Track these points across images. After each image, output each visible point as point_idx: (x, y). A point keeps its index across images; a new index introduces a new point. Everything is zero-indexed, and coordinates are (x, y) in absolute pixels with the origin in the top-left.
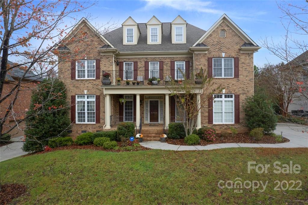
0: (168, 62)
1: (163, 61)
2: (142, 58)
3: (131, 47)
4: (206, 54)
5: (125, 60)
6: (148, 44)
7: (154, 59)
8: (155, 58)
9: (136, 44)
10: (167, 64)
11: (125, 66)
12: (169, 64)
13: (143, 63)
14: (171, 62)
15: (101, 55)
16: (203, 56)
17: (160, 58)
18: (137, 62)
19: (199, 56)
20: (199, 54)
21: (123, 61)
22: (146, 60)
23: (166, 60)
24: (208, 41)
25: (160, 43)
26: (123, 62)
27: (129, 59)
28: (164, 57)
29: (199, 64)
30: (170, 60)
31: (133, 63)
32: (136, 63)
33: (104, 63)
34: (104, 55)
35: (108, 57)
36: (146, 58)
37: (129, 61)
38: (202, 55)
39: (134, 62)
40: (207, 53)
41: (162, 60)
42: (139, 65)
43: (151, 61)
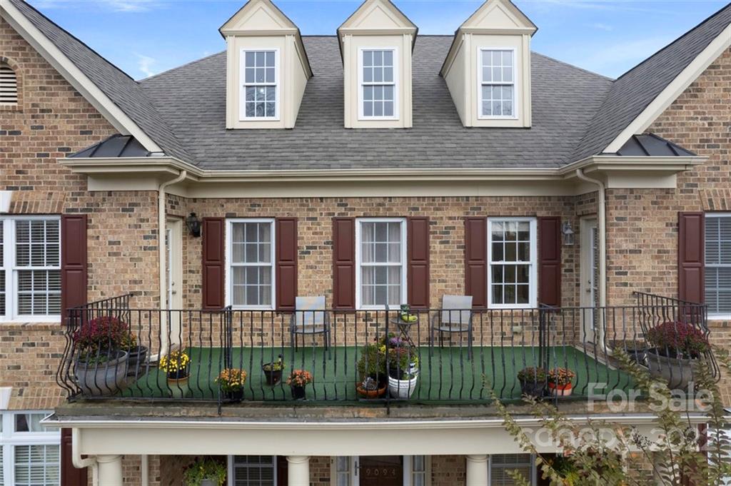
0: (450, 223)
1: (426, 219)
2: (321, 199)
3: (263, 139)
4: (668, 191)
5: (231, 208)
6: (347, 125)
7: (380, 205)
8: (387, 202)
9: (291, 124)
10: (447, 230)
11: (235, 239)
12: (458, 235)
13: (326, 226)
14: (468, 222)
15: (93, 193)
16: (654, 203)
17: (413, 203)
18: (294, 220)
19: (631, 201)
20: (632, 190)
21: (221, 214)
22: (338, 211)
23: (439, 214)
24: (683, 124)
25: (409, 124)
26: (221, 221)
27: (254, 204)
28: (433, 198)
29: (631, 246)
30: (462, 214)
31: (273, 222)
32: (287, 229)
33: (111, 238)
34: (110, 193)
35: (128, 200)
36: (342, 202)
37: (251, 214)
38: (647, 200)
39: (279, 221)
40: (675, 186)
41: (422, 213)
42: (305, 235)
43: (365, 217)
